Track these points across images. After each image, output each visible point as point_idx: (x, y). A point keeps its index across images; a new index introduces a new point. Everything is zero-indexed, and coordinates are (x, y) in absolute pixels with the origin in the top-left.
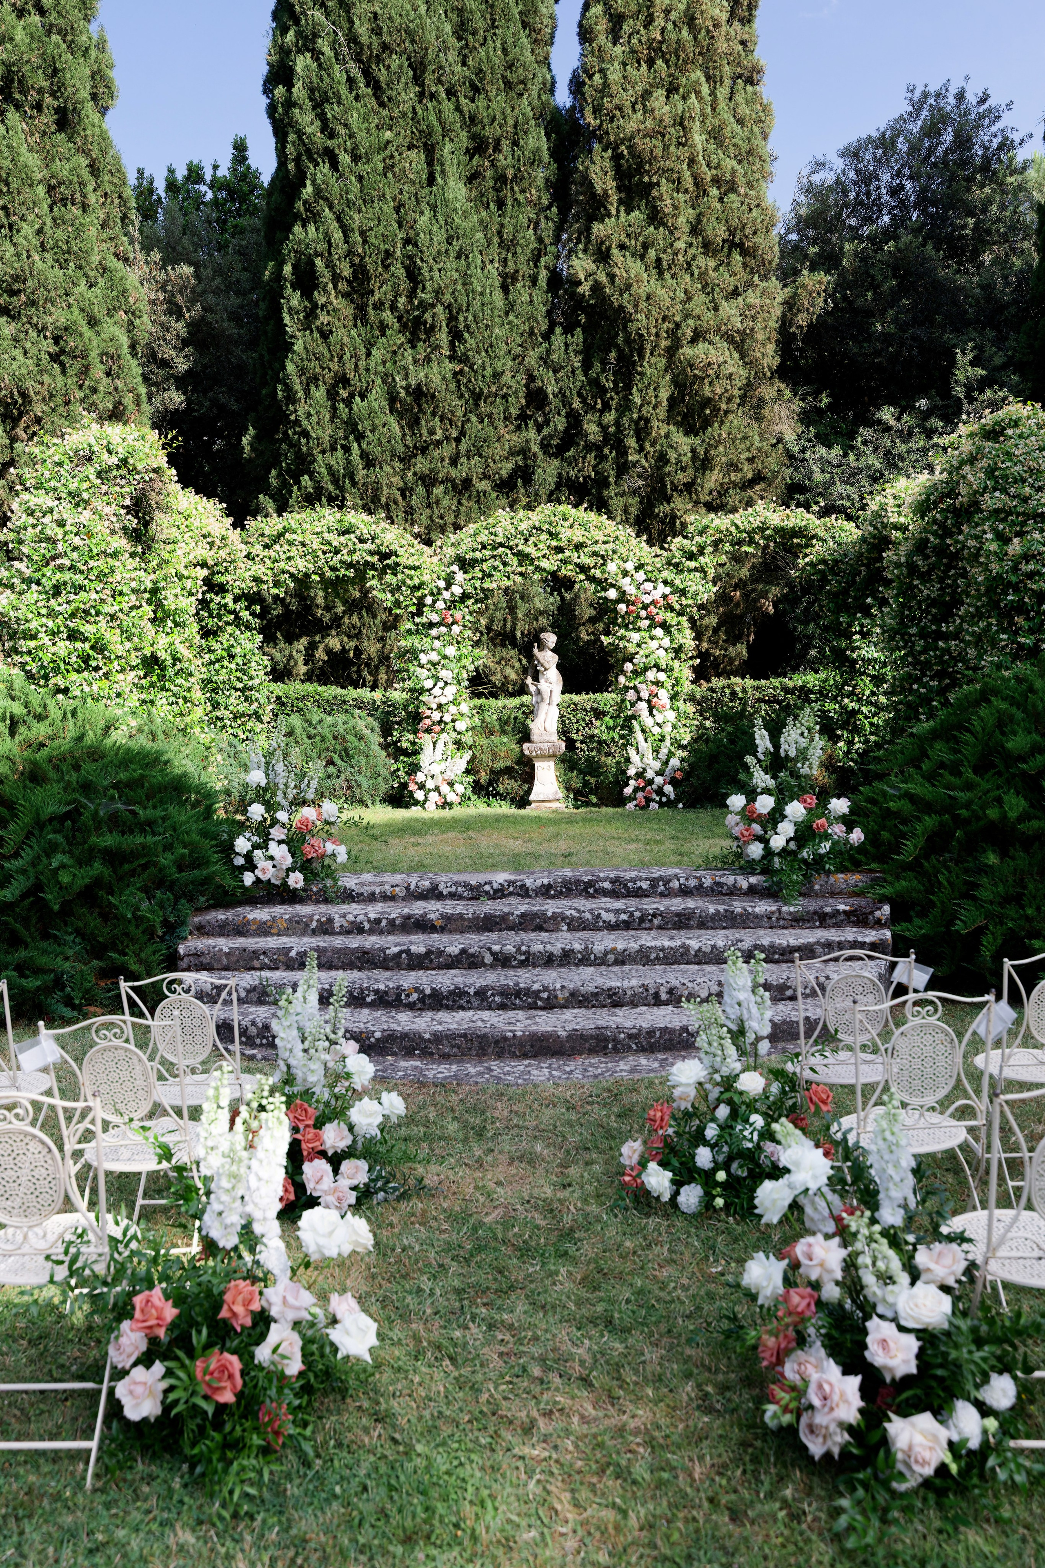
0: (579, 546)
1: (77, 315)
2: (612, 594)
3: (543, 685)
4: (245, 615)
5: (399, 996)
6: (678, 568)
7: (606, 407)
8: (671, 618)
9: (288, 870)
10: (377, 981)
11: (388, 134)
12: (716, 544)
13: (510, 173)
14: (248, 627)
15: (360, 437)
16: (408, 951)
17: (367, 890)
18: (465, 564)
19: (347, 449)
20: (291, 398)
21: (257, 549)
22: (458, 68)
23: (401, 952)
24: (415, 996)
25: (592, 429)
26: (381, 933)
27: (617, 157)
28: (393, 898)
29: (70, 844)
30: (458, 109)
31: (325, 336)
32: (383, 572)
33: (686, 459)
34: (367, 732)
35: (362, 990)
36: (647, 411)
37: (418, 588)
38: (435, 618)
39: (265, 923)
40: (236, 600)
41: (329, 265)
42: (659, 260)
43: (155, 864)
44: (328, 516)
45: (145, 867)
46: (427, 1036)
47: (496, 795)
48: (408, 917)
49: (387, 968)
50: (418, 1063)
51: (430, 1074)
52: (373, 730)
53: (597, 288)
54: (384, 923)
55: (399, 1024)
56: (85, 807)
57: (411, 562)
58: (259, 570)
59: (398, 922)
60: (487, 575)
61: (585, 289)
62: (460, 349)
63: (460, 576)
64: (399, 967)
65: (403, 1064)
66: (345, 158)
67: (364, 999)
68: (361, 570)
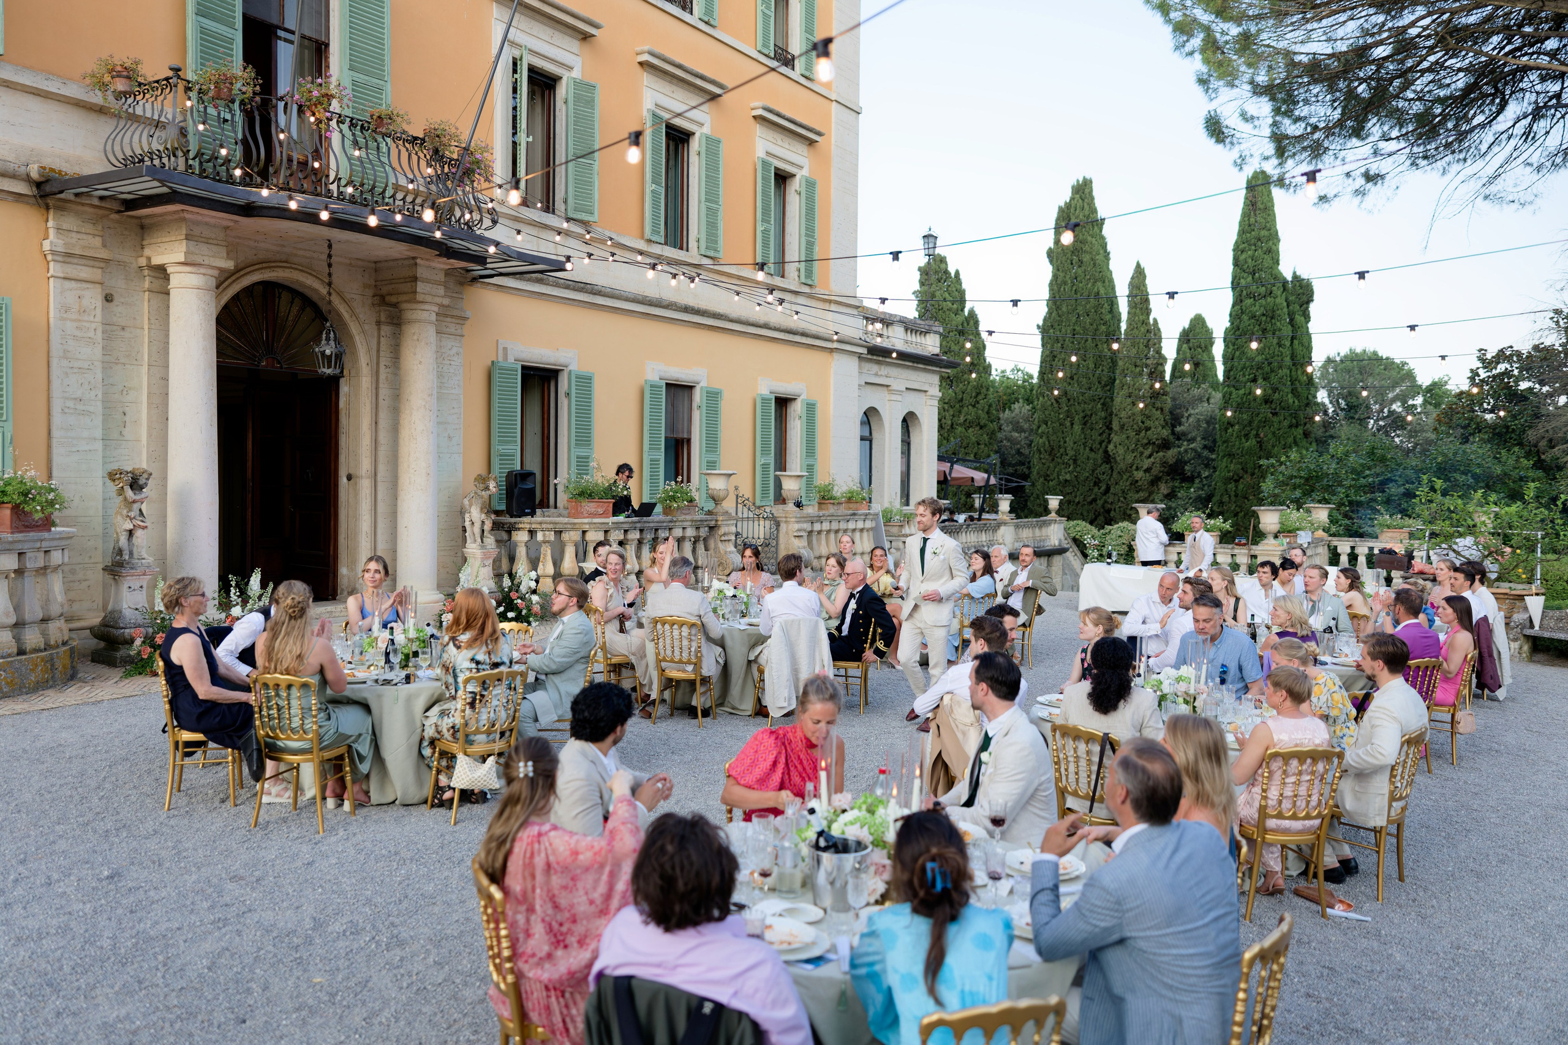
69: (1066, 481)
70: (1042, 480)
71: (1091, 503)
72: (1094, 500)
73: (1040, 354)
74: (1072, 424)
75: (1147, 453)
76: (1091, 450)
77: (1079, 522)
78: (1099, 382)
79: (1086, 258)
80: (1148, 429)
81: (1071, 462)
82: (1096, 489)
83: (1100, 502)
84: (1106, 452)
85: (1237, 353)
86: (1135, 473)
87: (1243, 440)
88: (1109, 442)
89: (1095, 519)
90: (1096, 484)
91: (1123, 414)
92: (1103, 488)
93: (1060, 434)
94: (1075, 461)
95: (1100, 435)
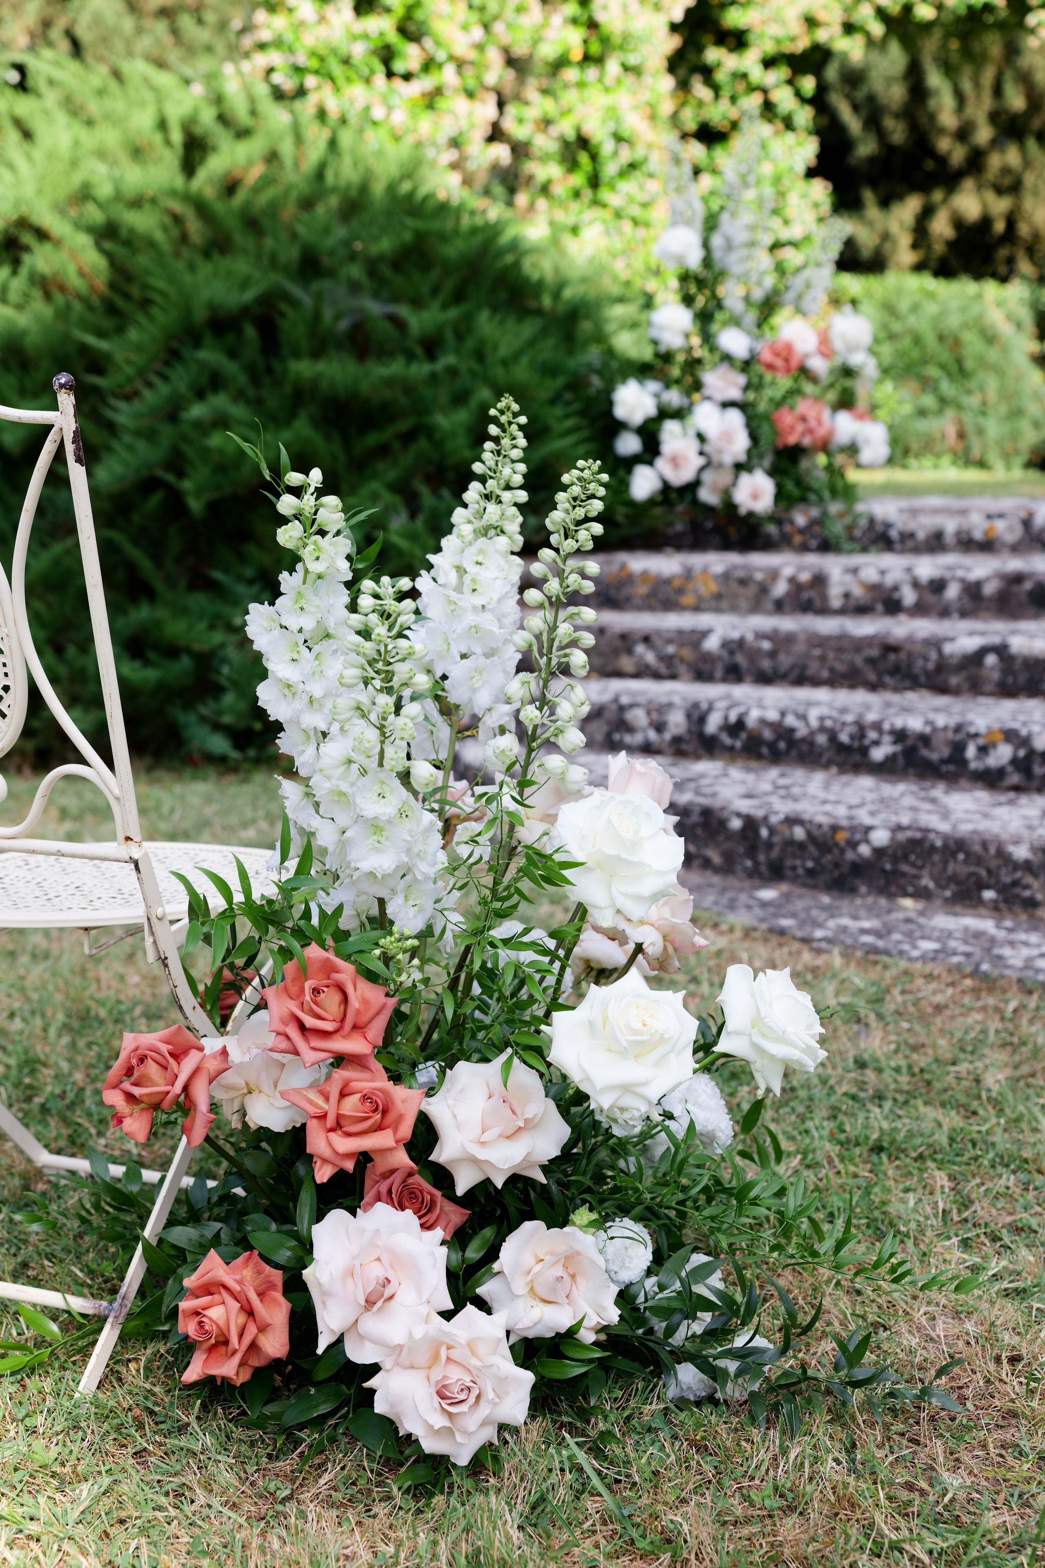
4: (784, 98)
5: (959, 748)
9: (739, 467)
10: (906, 710)
14: (788, 124)
16: (1001, 650)
17: (923, 526)
23: (983, 651)
24: (1003, 754)
26: (944, 613)
28: (987, 546)
29: (255, 381)
34: (1005, 329)
35: (861, 729)
39: (667, 581)
40: (769, 63)
43: (429, 431)
45: (409, 437)
46: (1021, 853)
48: (1018, 578)
49: (943, 690)
50: (987, 925)
51: (1015, 957)
52: (1019, 325)
54: (952, 592)
55: (945, 814)
56: (294, 303)
59: (990, 589)
64: (976, 688)
65: (943, 921)
67: (864, 751)
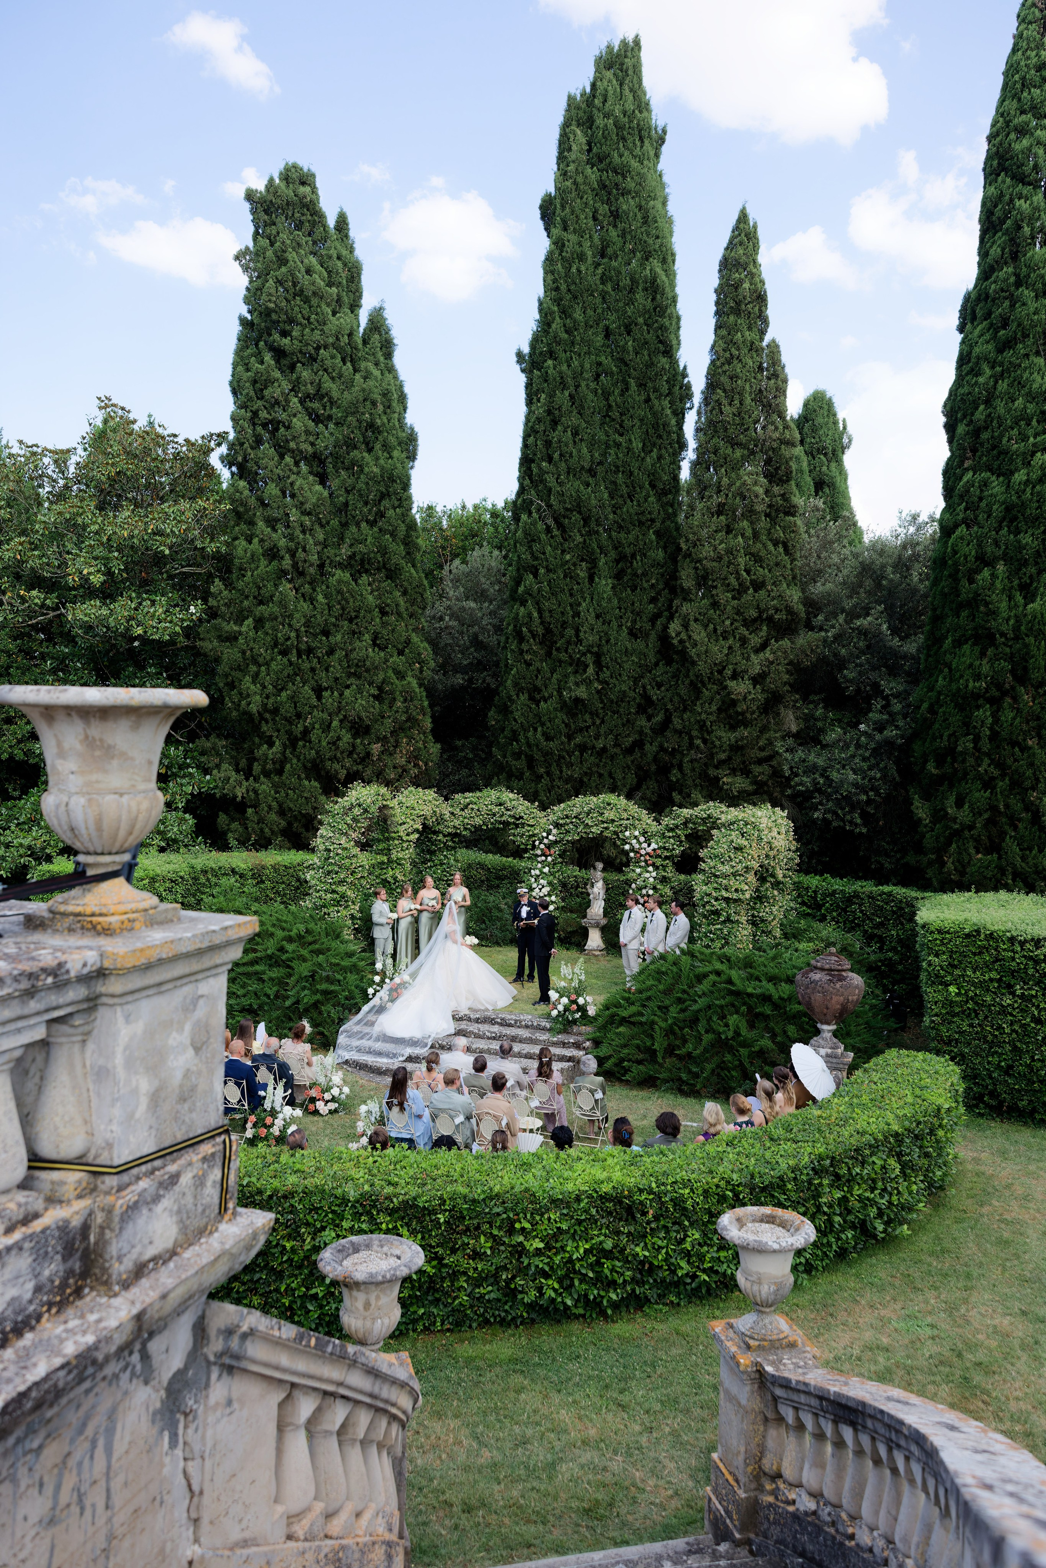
0: (613, 821)
1: (390, 673)
2: (627, 847)
3: (596, 890)
6: (663, 836)
7: (685, 710)
8: (659, 862)
11: (568, 557)
12: (685, 824)
13: (640, 572)
15: (543, 724)
18: (557, 825)
19: (535, 730)
20: (510, 698)
21: (457, 811)
22: (611, 516)
25: (677, 722)
27: (696, 569)
30: (610, 537)
31: (528, 664)
32: (517, 826)
33: (725, 747)
36: (704, 716)
37: (534, 835)
38: (539, 852)
41: (530, 631)
42: (715, 630)
44: (492, 794)
47: (570, 943)
53: (681, 642)
57: (531, 822)
58: (457, 823)
60: (568, 832)
61: (675, 642)
62: (602, 676)
63: (555, 831)
66: (542, 571)
68: (506, 824)
69: (577, 700)
70: (523, 697)
71: (629, 751)
72: (639, 744)
73: (522, 419)
74: (591, 579)
75: (755, 640)
76: (633, 634)
77: (612, 798)
78: (653, 486)
79: (627, 205)
80: (758, 586)
81: (589, 659)
82: (642, 722)
83: (651, 749)
84: (664, 638)
85: (1002, 386)
86: (732, 684)
87: (1019, 599)
88: (671, 618)
89: (638, 787)
90: (642, 709)
91: (706, 551)
92: (659, 718)
93: (565, 597)
94: (598, 656)
95: (653, 600)
